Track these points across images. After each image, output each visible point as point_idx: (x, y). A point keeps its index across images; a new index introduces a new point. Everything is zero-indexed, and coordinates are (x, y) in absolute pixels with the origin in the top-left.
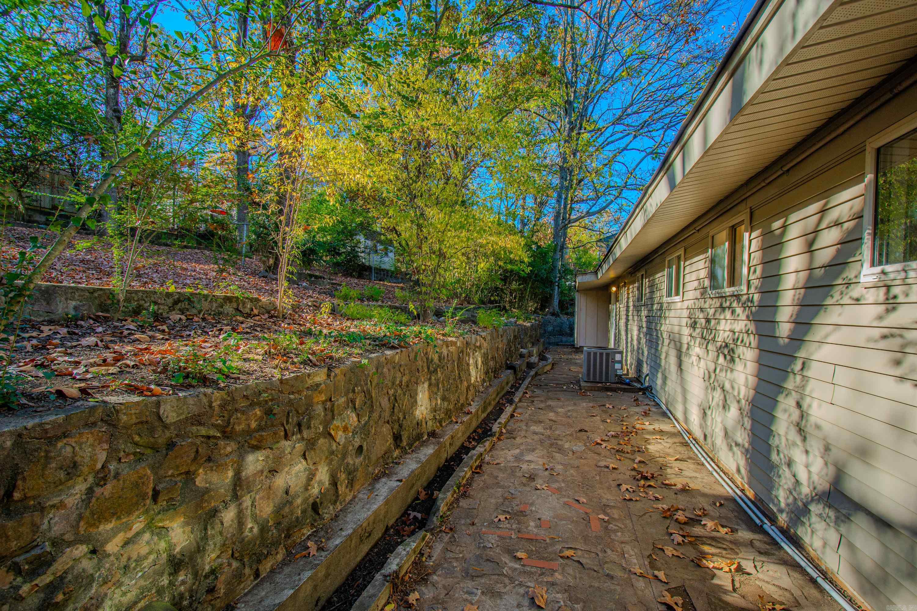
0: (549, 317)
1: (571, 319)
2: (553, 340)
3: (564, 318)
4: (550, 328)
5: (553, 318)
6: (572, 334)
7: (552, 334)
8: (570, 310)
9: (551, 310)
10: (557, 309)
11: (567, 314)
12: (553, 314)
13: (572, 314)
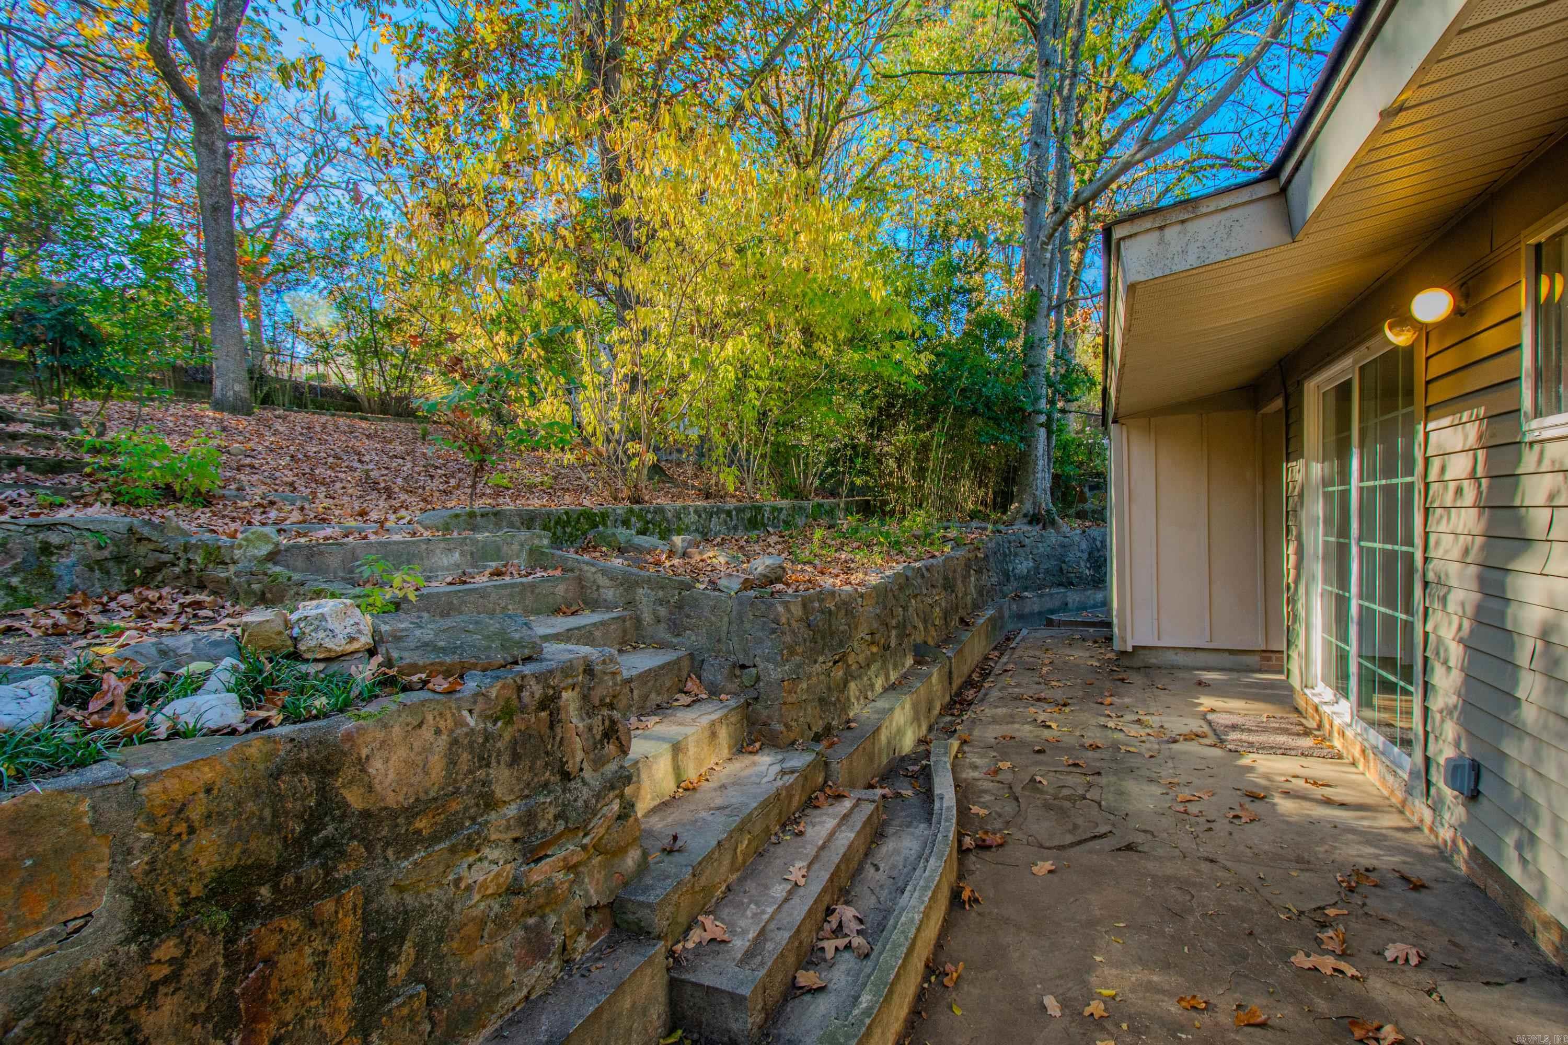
0: (1021, 527)
1: (1095, 532)
2: (1033, 602)
3: (1071, 529)
4: (1023, 566)
5: (1034, 531)
6: (1099, 580)
7: (1029, 582)
8: (1092, 504)
9: (1028, 507)
10: (1045, 501)
11: (1081, 515)
12: (1034, 519)
13: (1099, 516)
